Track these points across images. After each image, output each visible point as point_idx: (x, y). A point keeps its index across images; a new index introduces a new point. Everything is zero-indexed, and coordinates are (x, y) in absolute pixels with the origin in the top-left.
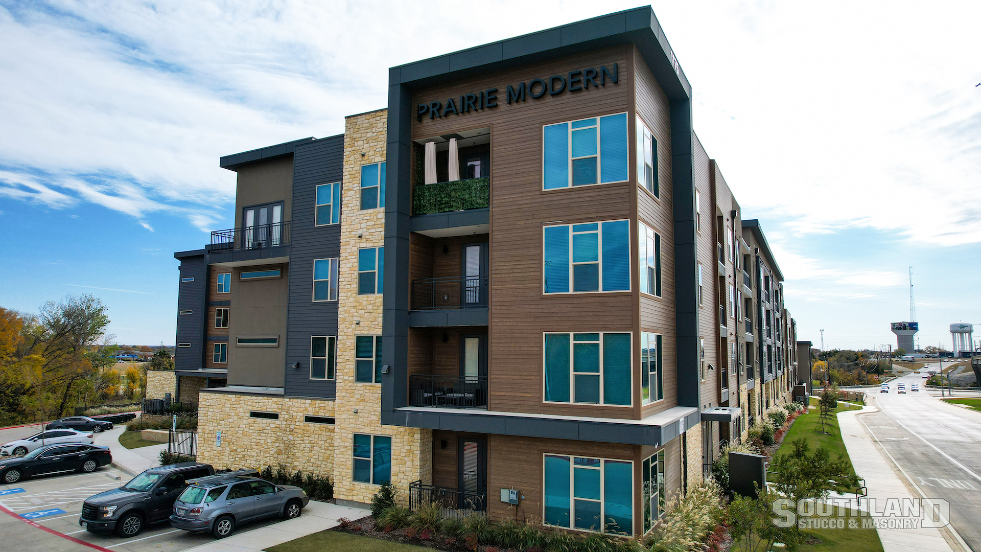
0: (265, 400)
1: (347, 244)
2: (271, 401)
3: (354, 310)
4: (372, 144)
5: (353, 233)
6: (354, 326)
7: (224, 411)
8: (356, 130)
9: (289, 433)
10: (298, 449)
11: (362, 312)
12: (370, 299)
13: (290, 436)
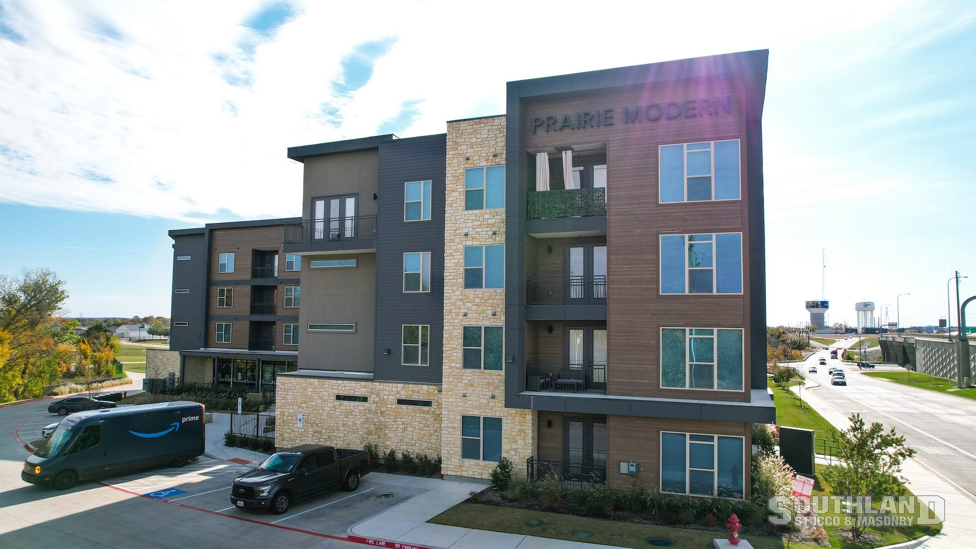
0: (353, 384)
1: (452, 241)
2: (359, 385)
3: (461, 303)
4: (476, 149)
5: (457, 231)
6: (460, 317)
7: (306, 394)
8: (459, 135)
9: (379, 415)
10: (390, 429)
11: (469, 305)
12: (477, 293)
13: (381, 418)
